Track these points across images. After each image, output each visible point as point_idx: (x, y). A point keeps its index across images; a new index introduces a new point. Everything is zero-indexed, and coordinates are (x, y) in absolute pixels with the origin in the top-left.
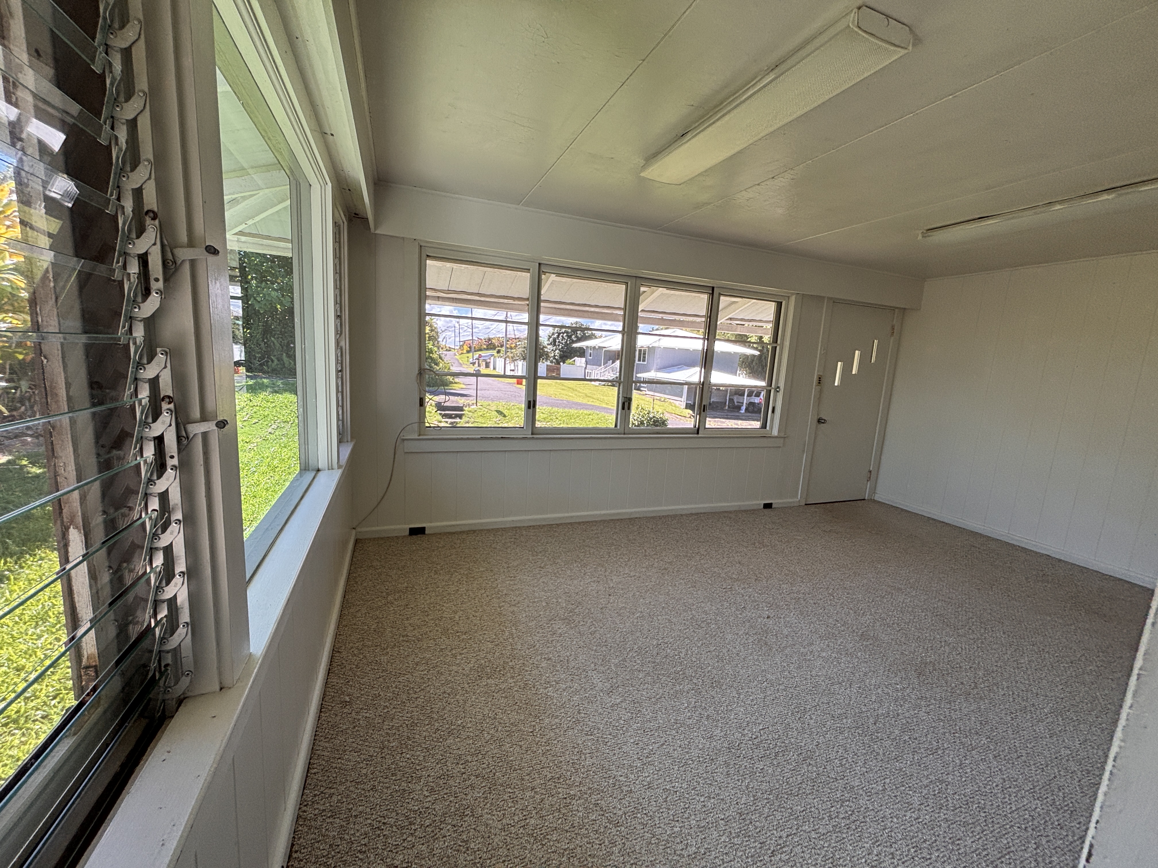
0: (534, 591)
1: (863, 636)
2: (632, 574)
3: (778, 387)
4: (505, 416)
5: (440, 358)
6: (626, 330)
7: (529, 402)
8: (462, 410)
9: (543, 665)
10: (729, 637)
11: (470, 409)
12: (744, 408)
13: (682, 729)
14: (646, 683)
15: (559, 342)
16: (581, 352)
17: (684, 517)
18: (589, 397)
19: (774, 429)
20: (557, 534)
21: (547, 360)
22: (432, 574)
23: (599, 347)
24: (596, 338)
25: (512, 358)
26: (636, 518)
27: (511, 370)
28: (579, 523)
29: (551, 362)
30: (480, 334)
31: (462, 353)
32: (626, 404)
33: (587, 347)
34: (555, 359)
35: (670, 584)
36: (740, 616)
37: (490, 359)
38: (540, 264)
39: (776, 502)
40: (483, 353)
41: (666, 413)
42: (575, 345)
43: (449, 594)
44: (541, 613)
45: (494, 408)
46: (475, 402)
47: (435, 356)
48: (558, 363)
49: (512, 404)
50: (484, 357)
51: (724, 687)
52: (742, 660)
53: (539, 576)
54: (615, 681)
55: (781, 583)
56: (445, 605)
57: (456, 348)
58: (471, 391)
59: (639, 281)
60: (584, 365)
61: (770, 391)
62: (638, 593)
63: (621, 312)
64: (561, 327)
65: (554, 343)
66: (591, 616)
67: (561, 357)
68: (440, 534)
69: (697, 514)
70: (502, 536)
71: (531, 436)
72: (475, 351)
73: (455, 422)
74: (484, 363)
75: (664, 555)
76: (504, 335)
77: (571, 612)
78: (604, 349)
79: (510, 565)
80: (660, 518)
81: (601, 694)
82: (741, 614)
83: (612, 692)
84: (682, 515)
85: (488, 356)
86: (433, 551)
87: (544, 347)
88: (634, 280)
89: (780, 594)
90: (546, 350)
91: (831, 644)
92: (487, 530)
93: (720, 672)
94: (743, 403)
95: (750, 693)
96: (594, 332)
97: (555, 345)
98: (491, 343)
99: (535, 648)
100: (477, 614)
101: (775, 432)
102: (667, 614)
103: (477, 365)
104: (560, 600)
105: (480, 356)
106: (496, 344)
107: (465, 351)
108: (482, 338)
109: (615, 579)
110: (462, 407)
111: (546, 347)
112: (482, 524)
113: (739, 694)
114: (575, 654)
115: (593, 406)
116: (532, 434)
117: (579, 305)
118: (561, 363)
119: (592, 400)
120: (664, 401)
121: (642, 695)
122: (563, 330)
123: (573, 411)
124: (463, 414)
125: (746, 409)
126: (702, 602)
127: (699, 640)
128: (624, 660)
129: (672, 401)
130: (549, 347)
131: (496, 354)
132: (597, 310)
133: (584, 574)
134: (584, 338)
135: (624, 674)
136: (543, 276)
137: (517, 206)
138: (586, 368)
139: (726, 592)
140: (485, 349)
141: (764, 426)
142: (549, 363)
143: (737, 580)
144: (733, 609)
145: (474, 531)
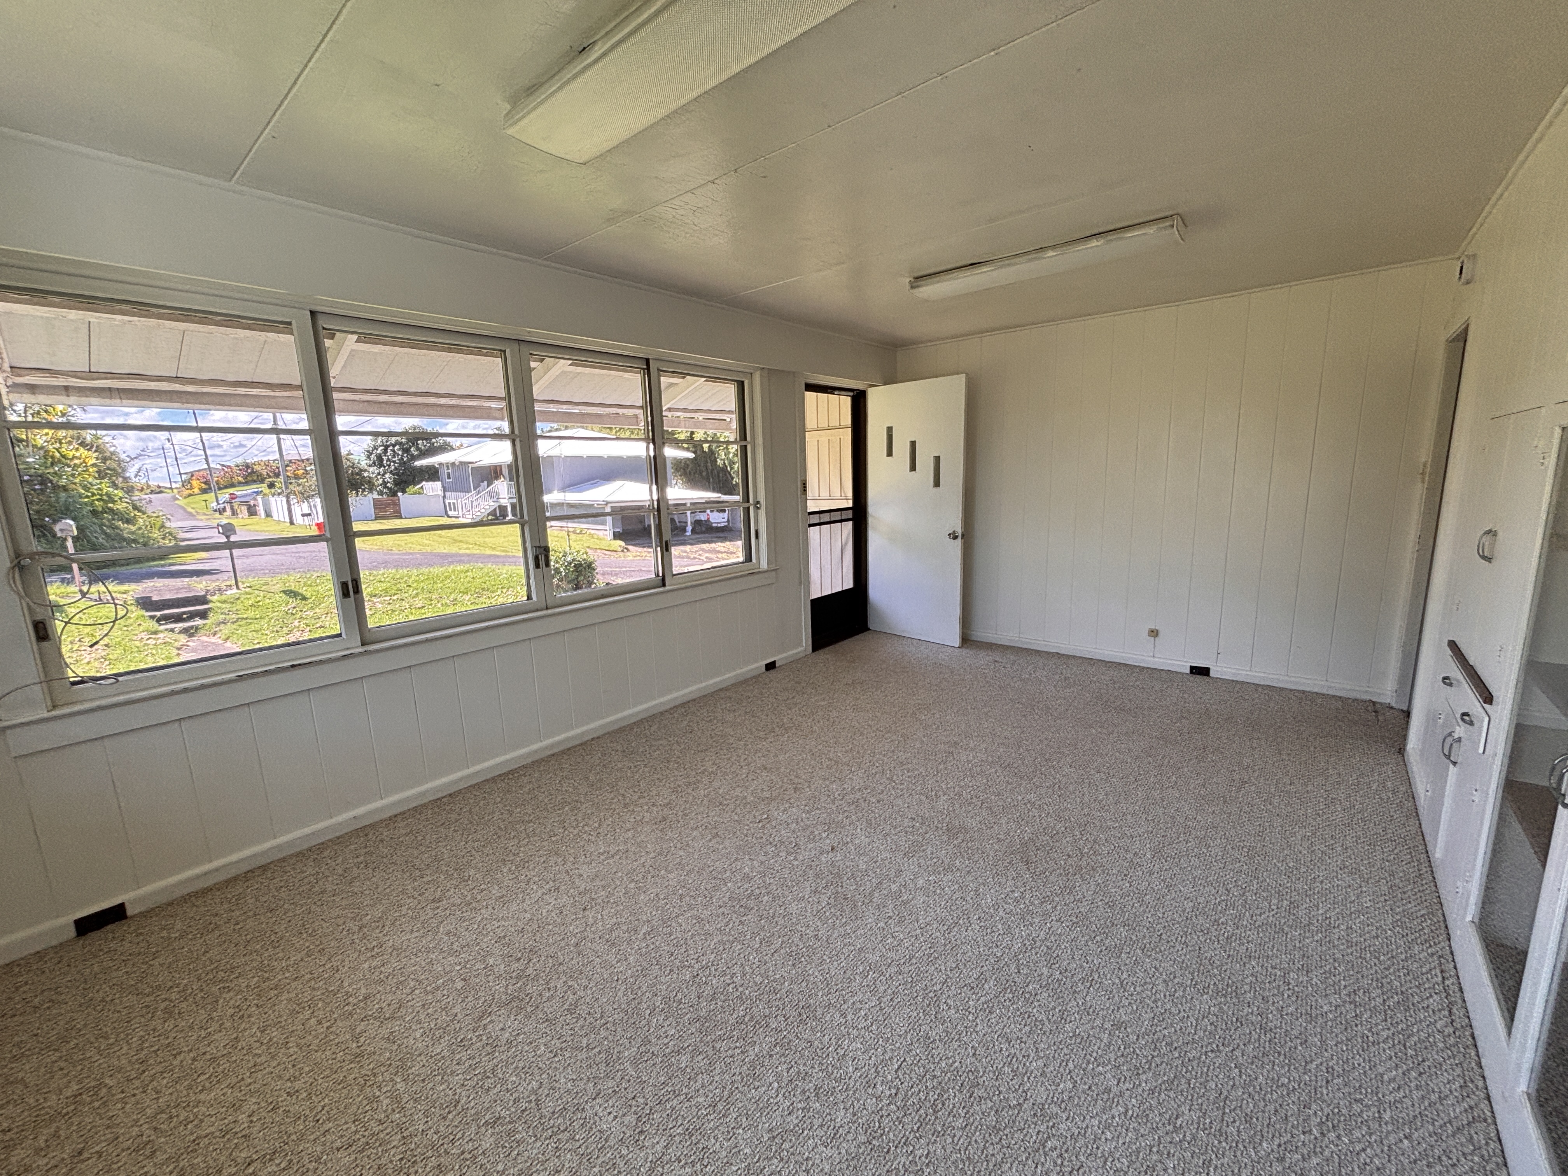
0: (431, 963)
1: (951, 832)
2: (613, 849)
3: (758, 503)
4: (304, 598)
5: (135, 508)
6: (517, 432)
7: (344, 585)
8: (206, 602)
9: (486, 1145)
10: (794, 908)
11: (224, 597)
12: (689, 528)
13: (786, 1145)
14: (697, 1074)
15: (388, 460)
16: (432, 474)
17: (667, 715)
18: (461, 541)
19: (762, 562)
20: (454, 816)
21: (371, 490)
22: (157, 1023)
23: (461, 463)
24: (453, 449)
25: (303, 494)
26: (593, 739)
27: (303, 515)
28: (493, 780)
29: (381, 493)
30: (227, 458)
31: (190, 495)
32: (542, 559)
33: (440, 464)
34: (386, 487)
35: (679, 846)
36: (796, 863)
37: (255, 499)
38: (313, 313)
39: (778, 658)
40: (238, 491)
41: (590, 552)
42: (418, 463)
43: (214, 1059)
44: (457, 1009)
45: (279, 587)
46: (234, 582)
47: (120, 506)
48: (394, 494)
49: (315, 575)
50: (242, 496)
51: (819, 1012)
52: (825, 944)
53: (434, 923)
54: (641, 1100)
55: (827, 783)
56: (202, 1097)
57: (174, 486)
58: (223, 562)
59: (525, 348)
60: (441, 493)
61: (748, 508)
62: (632, 885)
63: (502, 405)
64: (390, 434)
65: (379, 462)
66: (561, 968)
67: (396, 483)
68: (170, 904)
69: (683, 705)
70: (334, 858)
71: (361, 650)
72: (220, 489)
73: (192, 627)
74: (244, 508)
75: (655, 792)
76: (277, 456)
77: (518, 977)
78: (471, 466)
79: (364, 921)
80: (631, 727)
81: (624, 1152)
82: (796, 859)
83: (642, 1132)
84: (661, 713)
85: (250, 495)
86: (155, 956)
87: (361, 470)
88: (516, 346)
89: (833, 802)
90: (366, 474)
91: (922, 861)
92: (297, 855)
93: (804, 984)
94: (686, 523)
95: (858, 1005)
96: (448, 439)
97: (381, 465)
98: (253, 472)
99: (459, 1108)
100: (298, 1085)
101: (764, 565)
102: (690, 907)
103: (228, 512)
104: (491, 961)
105: (233, 497)
106: (264, 473)
107: (196, 491)
108: (232, 464)
109: (585, 871)
110: (204, 596)
111: (365, 471)
112: (279, 847)
113: (843, 1015)
114: (550, 1077)
115: (468, 555)
116: (363, 644)
117: (415, 394)
118: (400, 494)
119: (465, 546)
120: (580, 533)
121: (698, 1106)
122: (393, 440)
123: (436, 570)
124: (209, 609)
125: (693, 531)
126: (736, 859)
127: (754, 935)
128: (646, 1042)
129: (592, 532)
130: (371, 469)
131: (267, 491)
132: (453, 402)
133: (528, 883)
134: (432, 451)
135: (654, 1074)
136: (328, 343)
137: (226, 184)
138: (444, 497)
139: (763, 826)
140: (240, 483)
141: (748, 558)
142: (375, 495)
143: (772, 799)
144: (783, 854)
145: (264, 868)
